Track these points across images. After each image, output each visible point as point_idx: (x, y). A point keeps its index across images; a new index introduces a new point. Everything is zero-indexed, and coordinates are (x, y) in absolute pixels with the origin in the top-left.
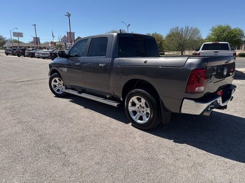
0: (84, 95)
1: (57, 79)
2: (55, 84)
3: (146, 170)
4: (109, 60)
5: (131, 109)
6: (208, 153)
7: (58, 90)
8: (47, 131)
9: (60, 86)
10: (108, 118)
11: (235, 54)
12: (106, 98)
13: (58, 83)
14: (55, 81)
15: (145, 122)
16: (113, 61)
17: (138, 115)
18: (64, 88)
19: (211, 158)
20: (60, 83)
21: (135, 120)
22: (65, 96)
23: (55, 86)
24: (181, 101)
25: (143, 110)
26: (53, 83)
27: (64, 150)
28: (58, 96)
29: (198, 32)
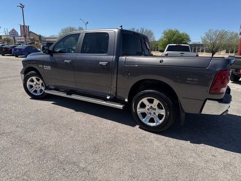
0: (74, 97)
1: (34, 78)
2: (31, 83)
3: (187, 178)
4: (112, 58)
5: (140, 111)
6: (228, 151)
7: (36, 91)
8: (46, 143)
9: (38, 86)
10: (110, 121)
11: (197, 56)
12: (106, 100)
13: (35, 83)
14: (32, 81)
15: (158, 124)
16: (117, 59)
17: (149, 117)
18: (43, 88)
19: (234, 156)
20: (38, 83)
21: (146, 123)
22: (45, 97)
23: (31, 87)
24: (203, 102)
25: (154, 111)
26: (29, 83)
27: (82, 165)
28: (34, 97)
29: (152, 34)
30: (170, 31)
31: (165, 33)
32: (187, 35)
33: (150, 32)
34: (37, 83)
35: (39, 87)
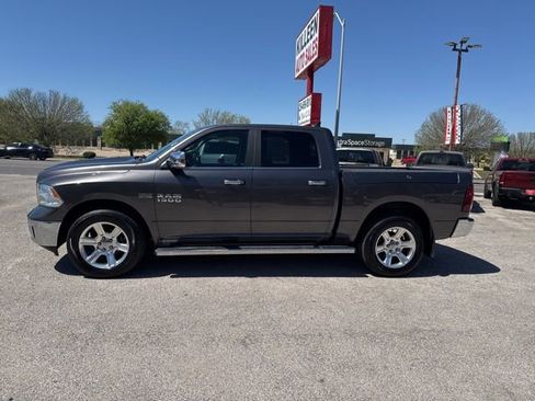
1: (98, 226)
2: (90, 242)
7: (103, 259)
9: (107, 246)
13: (99, 239)
18: (124, 248)
20: (108, 236)
21: (388, 266)
23: (90, 249)
26: (83, 241)
29: (80, 108)
30: (127, 104)
31: (117, 109)
32: (163, 116)
33: (74, 101)
34: (104, 239)
35: (112, 247)
